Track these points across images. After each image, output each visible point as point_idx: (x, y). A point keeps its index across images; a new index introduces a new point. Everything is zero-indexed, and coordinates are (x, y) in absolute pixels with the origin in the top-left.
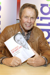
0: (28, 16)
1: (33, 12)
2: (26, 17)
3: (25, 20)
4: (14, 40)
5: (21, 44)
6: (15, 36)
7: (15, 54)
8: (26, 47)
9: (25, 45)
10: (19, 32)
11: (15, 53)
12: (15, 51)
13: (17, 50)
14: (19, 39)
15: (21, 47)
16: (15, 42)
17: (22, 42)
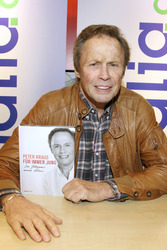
3: (92, 73)
5: (58, 157)
7: (29, 169)
17: (64, 156)
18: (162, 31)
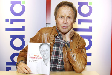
0: (63, 15)
1: (70, 11)
2: (61, 17)
4: (39, 47)
5: (43, 56)
6: (43, 44)
7: (31, 61)
8: (46, 62)
9: (46, 59)
10: (49, 44)
11: (32, 59)
12: (33, 58)
13: (35, 58)
14: (45, 50)
15: (41, 58)
16: (39, 50)
17: (45, 55)
18: (88, 5)
